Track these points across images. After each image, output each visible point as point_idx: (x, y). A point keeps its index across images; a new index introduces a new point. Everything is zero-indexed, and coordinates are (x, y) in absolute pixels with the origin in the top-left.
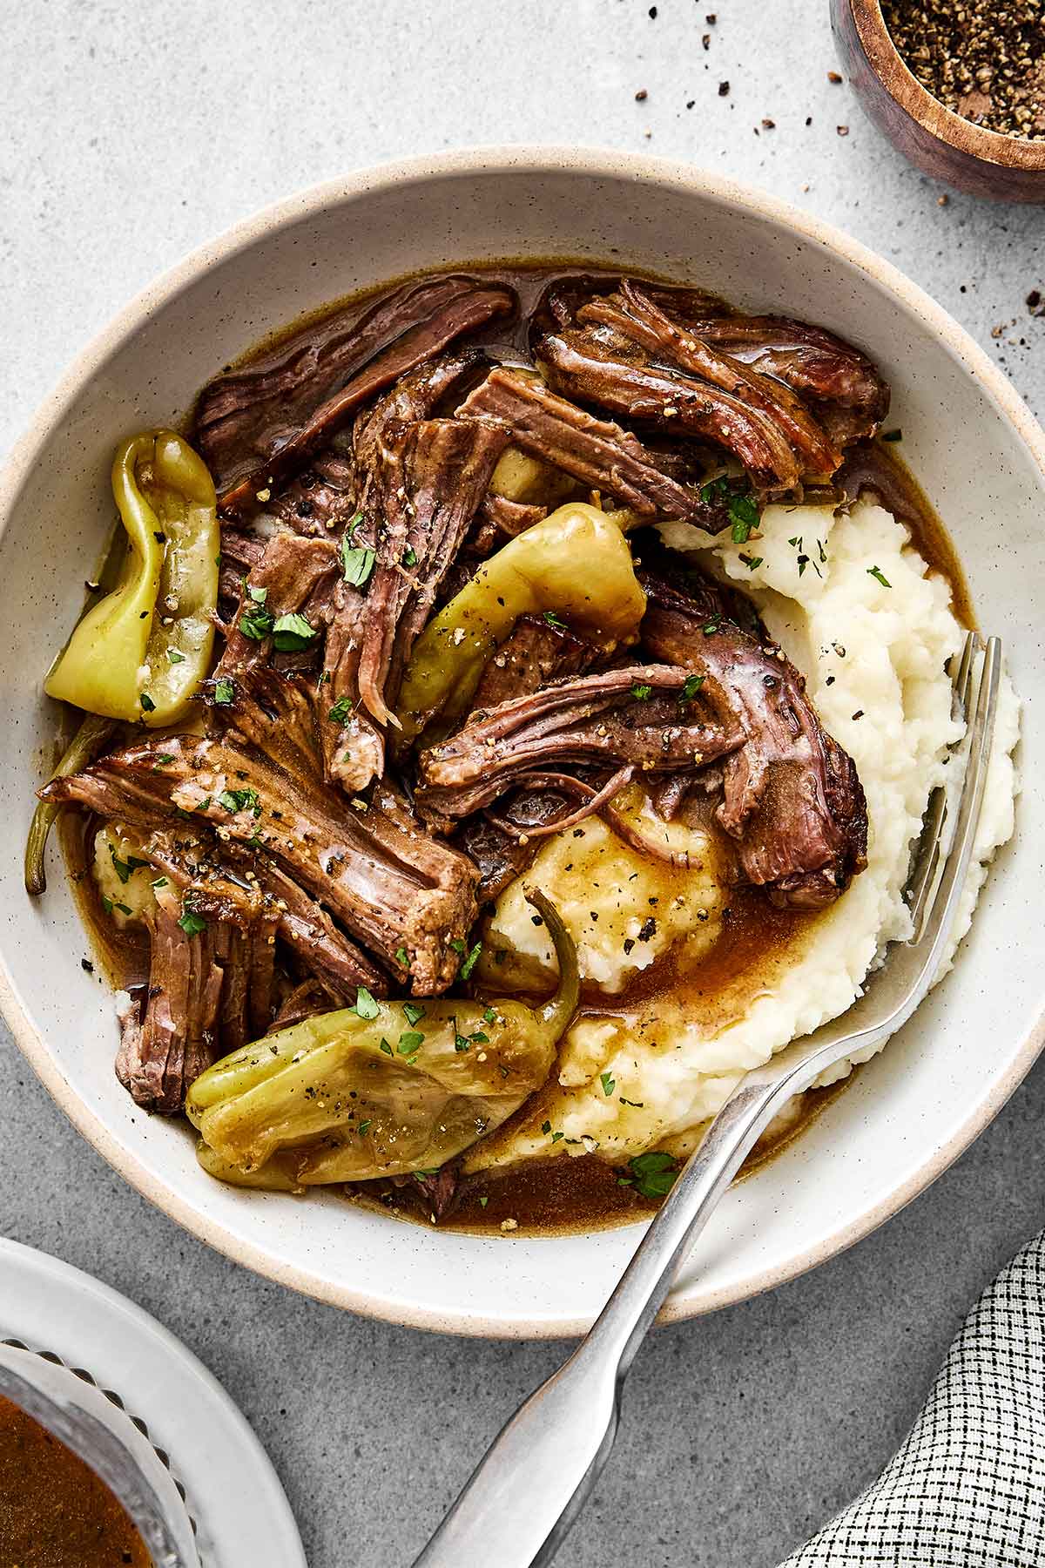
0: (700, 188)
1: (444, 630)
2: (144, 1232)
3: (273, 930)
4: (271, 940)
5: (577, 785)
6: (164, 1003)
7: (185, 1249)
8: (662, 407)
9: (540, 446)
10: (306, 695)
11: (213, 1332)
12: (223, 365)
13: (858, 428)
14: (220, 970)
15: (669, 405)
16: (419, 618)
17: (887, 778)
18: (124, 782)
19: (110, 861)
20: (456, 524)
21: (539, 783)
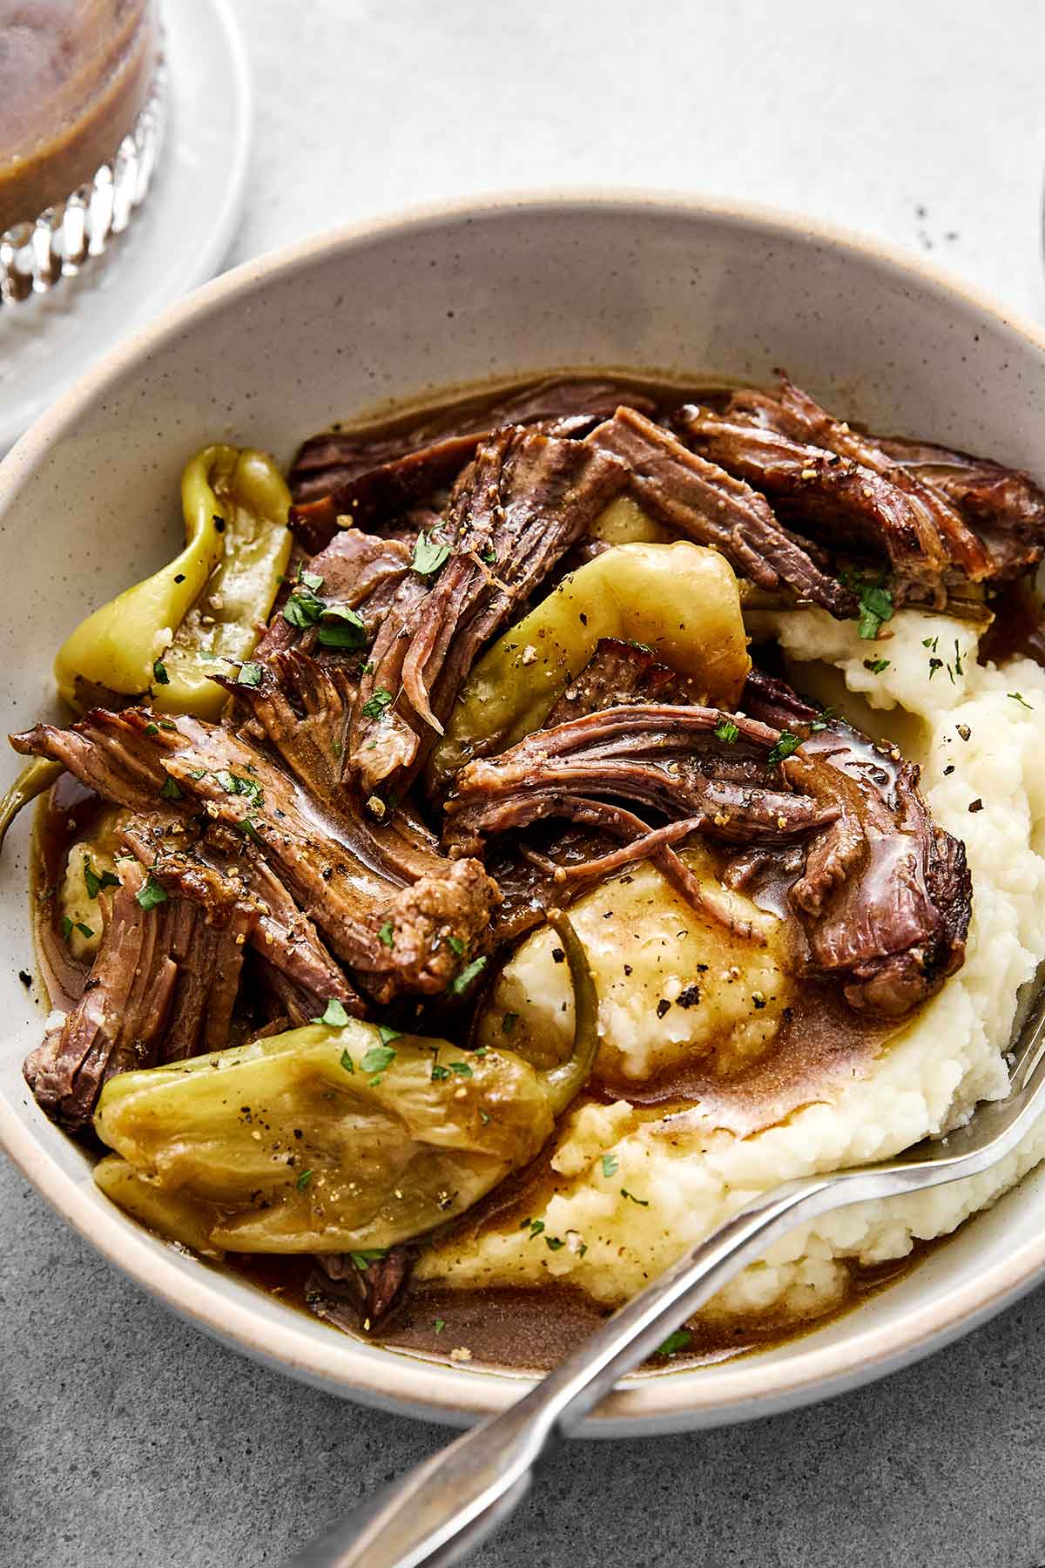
0: (878, 254)
1: (514, 647)
2: (25, 1353)
3: (244, 925)
4: (241, 939)
5: (634, 823)
6: (99, 996)
7: (68, 1381)
8: (799, 471)
9: (658, 493)
10: (343, 695)
11: (78, 1482)
12: (334, 422)
13: (1017, 553)
14: (171, 964)
15: (809, 467)
16: (488, 625)
17: (999, 886)
18: (113, 743)
19: (81, 872)
20: (548, 540)
21: (590, 813)
